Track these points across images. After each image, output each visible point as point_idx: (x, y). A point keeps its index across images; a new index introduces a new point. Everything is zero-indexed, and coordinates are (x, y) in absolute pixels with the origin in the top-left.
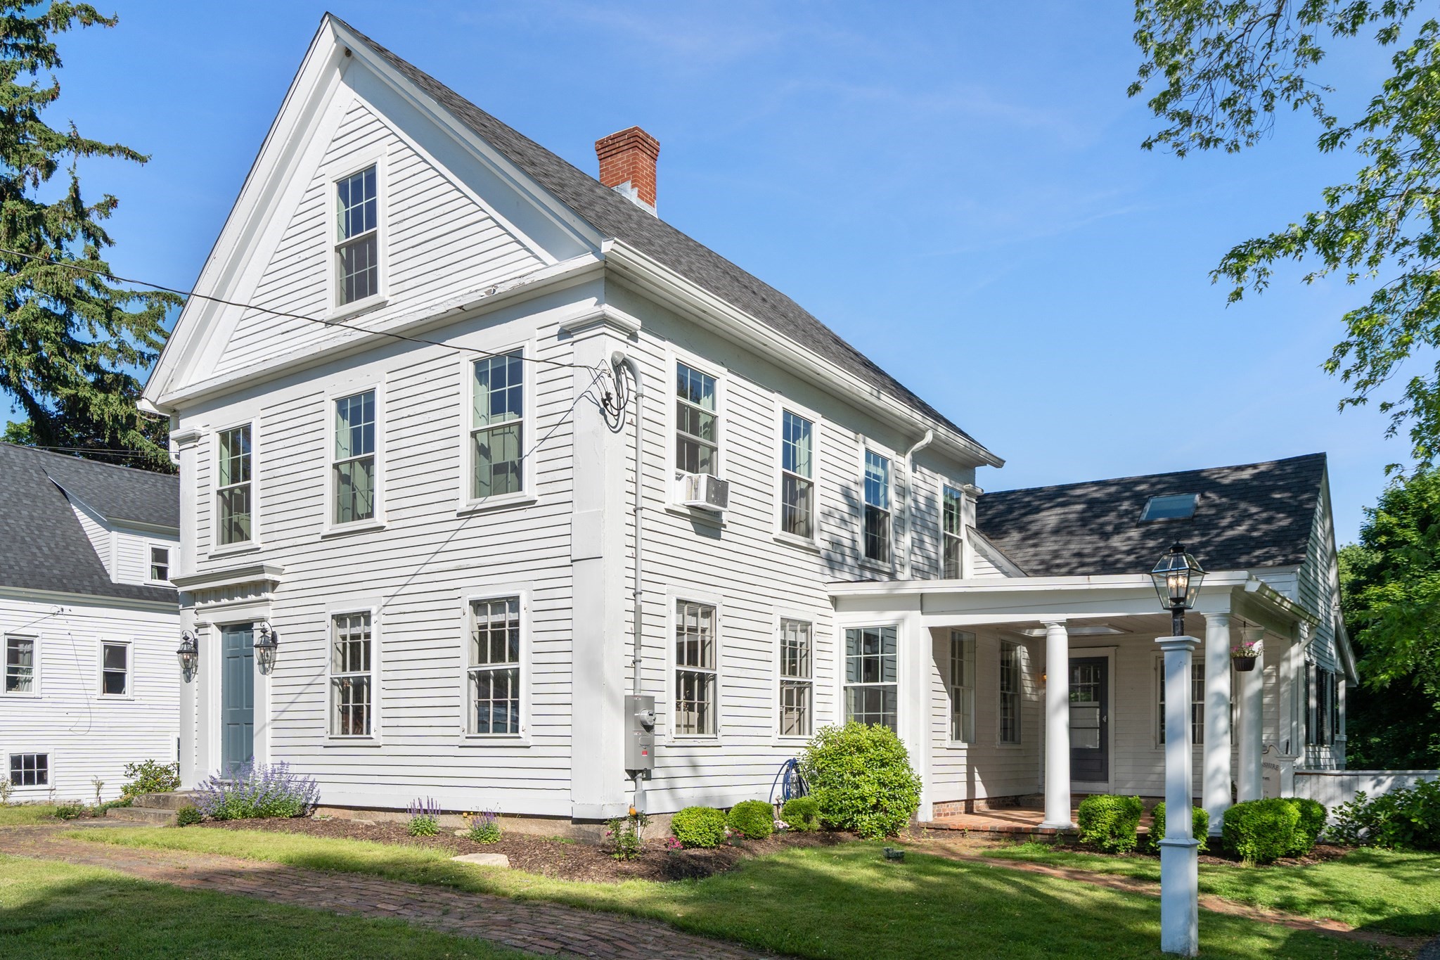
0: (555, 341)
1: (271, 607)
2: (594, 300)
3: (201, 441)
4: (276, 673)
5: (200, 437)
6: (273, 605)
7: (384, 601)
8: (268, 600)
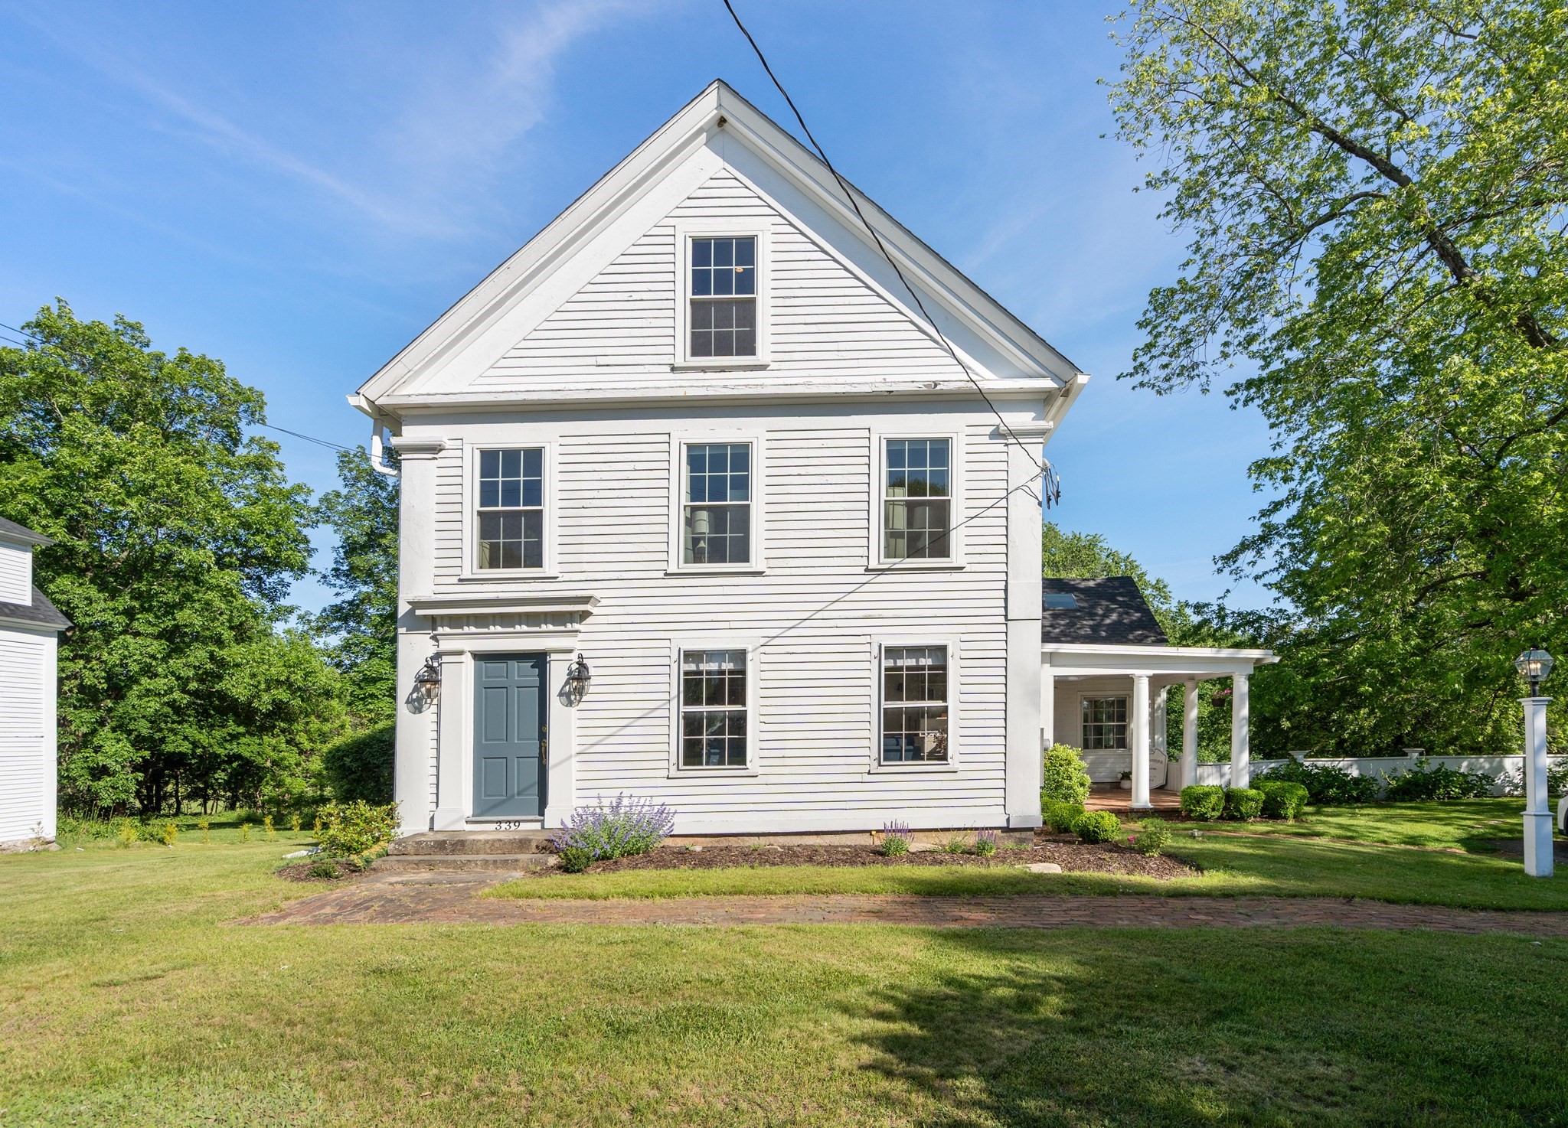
0: (986, 439)
1: (578, 639)
2: (1033, 415)
3: (442, 454)
4: (582, 706)
5: (441, 450)
6: (580, 636)
7: (763, 641)
8: (577, 631)
